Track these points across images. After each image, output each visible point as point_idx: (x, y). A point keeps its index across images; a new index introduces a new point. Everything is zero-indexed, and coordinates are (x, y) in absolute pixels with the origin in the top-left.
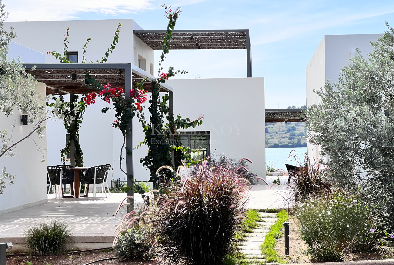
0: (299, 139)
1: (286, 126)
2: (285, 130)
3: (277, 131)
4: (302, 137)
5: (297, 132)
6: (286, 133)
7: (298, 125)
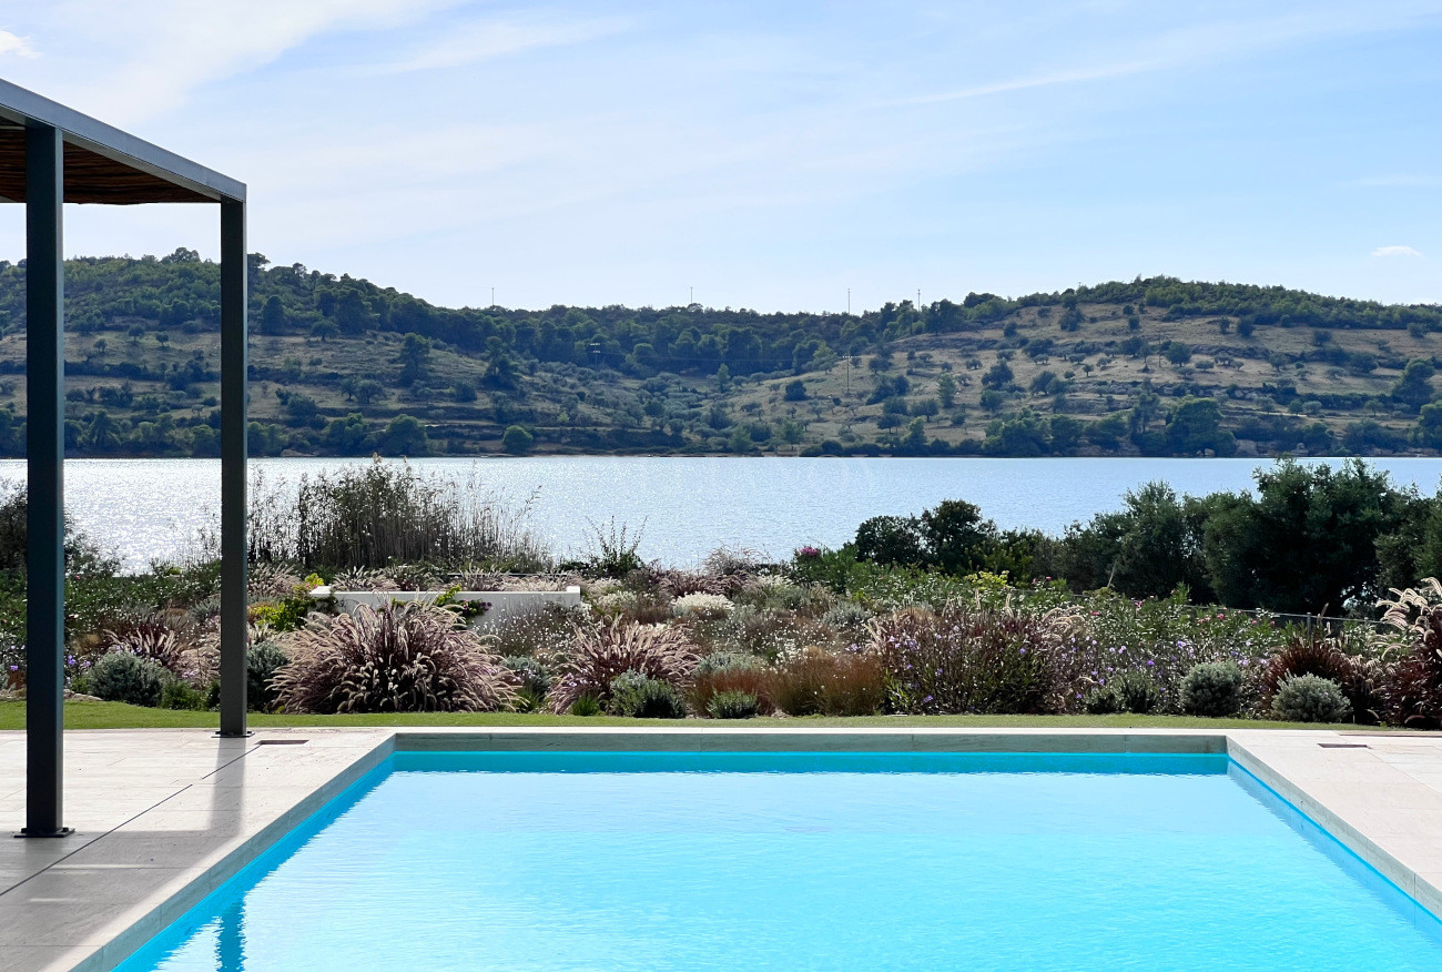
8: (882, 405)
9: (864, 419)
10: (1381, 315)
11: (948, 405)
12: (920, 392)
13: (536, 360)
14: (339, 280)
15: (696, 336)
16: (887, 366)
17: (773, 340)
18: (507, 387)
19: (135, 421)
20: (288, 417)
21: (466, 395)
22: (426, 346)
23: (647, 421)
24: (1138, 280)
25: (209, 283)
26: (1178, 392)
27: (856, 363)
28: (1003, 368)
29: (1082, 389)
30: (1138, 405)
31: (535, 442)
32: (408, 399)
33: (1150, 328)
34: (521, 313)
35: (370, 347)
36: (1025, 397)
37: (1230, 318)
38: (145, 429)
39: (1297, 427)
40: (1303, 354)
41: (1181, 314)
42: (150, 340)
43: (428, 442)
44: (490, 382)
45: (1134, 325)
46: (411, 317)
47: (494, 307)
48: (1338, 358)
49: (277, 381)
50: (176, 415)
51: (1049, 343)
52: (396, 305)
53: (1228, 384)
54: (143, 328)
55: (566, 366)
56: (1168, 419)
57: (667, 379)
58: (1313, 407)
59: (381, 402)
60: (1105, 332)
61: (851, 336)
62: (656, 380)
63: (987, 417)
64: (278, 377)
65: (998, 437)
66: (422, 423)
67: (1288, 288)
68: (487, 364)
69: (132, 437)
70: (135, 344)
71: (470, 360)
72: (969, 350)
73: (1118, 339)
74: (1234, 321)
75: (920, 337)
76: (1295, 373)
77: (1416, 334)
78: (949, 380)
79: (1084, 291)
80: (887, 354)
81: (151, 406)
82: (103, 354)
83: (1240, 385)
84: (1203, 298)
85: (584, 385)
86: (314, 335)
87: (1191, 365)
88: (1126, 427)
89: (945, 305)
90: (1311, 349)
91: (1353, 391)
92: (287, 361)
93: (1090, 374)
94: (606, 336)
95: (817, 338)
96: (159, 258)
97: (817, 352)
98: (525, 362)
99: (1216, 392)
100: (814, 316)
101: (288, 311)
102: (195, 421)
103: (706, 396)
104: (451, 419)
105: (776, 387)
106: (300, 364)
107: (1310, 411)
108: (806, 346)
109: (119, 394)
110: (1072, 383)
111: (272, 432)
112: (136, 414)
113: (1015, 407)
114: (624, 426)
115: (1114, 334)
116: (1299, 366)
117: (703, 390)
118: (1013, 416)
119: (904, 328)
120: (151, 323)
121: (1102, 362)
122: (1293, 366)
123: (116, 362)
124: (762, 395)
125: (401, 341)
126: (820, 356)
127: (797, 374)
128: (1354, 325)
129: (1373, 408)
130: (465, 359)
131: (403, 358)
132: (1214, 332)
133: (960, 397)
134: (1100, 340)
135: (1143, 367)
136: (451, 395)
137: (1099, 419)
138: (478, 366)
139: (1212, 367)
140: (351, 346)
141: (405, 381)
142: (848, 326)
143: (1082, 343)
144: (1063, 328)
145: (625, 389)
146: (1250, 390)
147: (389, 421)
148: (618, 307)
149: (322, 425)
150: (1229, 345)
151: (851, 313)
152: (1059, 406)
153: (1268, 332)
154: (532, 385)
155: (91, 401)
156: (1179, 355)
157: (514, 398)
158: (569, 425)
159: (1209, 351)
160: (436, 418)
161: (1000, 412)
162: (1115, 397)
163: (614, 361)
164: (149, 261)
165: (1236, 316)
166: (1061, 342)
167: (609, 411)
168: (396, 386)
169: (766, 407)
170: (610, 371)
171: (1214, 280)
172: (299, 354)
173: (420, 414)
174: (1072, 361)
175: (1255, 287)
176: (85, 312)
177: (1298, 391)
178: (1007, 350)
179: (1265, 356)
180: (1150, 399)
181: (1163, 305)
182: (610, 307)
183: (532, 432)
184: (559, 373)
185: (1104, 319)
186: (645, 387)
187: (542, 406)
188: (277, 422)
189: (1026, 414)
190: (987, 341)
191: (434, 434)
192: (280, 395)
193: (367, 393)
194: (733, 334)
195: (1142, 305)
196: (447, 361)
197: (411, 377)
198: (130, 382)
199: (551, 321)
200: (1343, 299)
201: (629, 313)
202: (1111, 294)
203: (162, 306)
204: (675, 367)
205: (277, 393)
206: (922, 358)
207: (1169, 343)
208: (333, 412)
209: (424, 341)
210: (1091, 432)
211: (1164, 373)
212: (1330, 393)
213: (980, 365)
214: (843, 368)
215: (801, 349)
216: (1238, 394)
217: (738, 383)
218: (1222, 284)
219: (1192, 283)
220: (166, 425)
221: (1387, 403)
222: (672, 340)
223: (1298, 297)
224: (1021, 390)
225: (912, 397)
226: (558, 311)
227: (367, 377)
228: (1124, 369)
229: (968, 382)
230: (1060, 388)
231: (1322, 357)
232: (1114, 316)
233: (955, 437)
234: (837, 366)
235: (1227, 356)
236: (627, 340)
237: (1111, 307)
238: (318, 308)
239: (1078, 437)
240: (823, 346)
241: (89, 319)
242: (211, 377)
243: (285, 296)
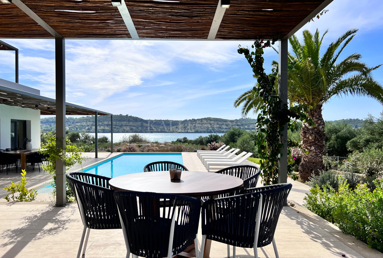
0: (188, 131)
7: (187, 126)
8: (184, 128)
10: (229, 121)
11: (190, 129)
14: (135, 117)
15: (168, 122)
16: (185, 125)
17: (175, 123)
18: (151, 127)
23: (163, 130)
24: (207, 117)
25: (123, 117)
26: (211, 128)
29: (202, 127)
31: (153, 132)
32: (141, 128)
34: (152, 120)
35: (138, 123)
38: (117, 131)
40: (222, 124)
41: (211, 121)
42: (118, 122)
45: (207, 121)
46: (142, 120)
47: (149, 120)
48: (225, 125)
50: (120, 129)
51: (199, 123)
52: (140, 119)
53: (215, 127)
55: (156, 125)
60: (204, 122)
64: (130, 126)
65: (195, 131)
66: (143, 130)
67: (221, 118)
72: (192, 124)
73: (206, 123)
75: (188, 123)
76: (221, 126)
77: (232, 122)
78: (190, 126)
79: (203, 118)
81: (118, 128)
85: (158, 127)
86: (133, 122)
89: (190, 120)
91: (226, 127)
94: (160, 122)
100: (178, 121)
102: (122, 130)
103: (169, 128)
105: (175, 127)
108: (178, 123)
112: (116, 129)
119: (186, 122)
121: (204, 125)
125: (141, 123)
127: (177, 126)
128: (226, 122)
130: (147, 124)
132: (214, 122)
135: (208, 125)
136: (146, 128)
137: (204, 130)
140: (136, 123)
141: (141, 126)
142: (181, 122)
144: (201, 122)
146: (217, 127)
147: (140, 130)
148: (161, 120)
151: (182, 120)
152: (200, 129)
153: (219, 122)
154: (153, 127)
158: (156, 130)
161: (195, 129)
162: (205, 128)
164: (118, 115)
165: (216, 121)
167: (160, 129)
169: (174, 129)
170: (160, 125)
171: (214, 118)
172: (131, 124)
173: (143, 129)
174: (201, 125)
175: (218, 118)
178: (196, 124)
179: (219, 124)
180: (208, 128)
189: (197, 129)
190: (194, 123)
191: (144, 131)
193: (138, 127)
194: (171, 122)
196: (145, 124)
197: (142, 126)
200: (226, 119)
202: (205, 119)
203: (119, 119)
204: (166, 125)
207: (210, 123)
208: (134, 129)
209: (143, 123)
211: (210, 126)
214: (181, 125)
219: (212, 118)
220: (119, 130)
222: (166, 123)
224: (197, 127)
225: (187, 128)
226: (155, 120)
228: (206, 125)
229: (192, 127)
230: (200, 127)
233: (191, 131)
235: (215, 124)
238: (133, 120)
239: (202, 131)
242: (123, 126)
243: (130, 118)
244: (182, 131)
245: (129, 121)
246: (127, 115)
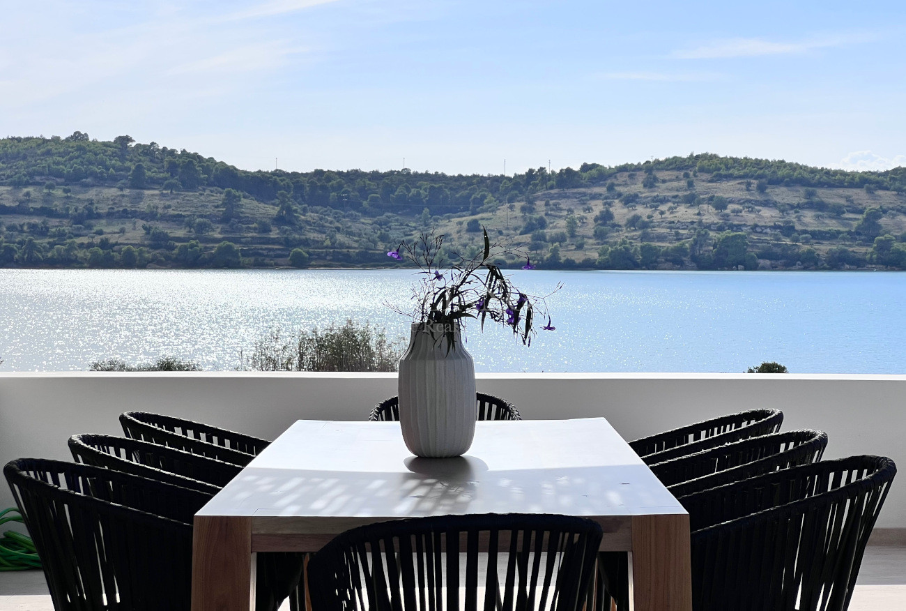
0: (555, 251)
1: (522, 217)
2: (520, 227)
3: (500, 228)
4: (563, 244)
5: (549, 232)
6: (521, 234)
7: (551, 215)
8: (530, 235)
9: (518, 244)
10: (847, 179)
11: (573, 236)
12: (555, 227)
13: (306, 205)
14: (179, 153)
15: (408, 190)
16: (532, 210)
17: (457, 192)
18: (290, 223)
19: (52, 245)
20: (150, 242)
21: (265, 229)
22: (239, 197)
23: (381, 246)
24: (692, 155)
25: (96, 155)
26: (720, 229)
27: (511, 208)
28: (608, 212)
29: (659, 226)
30: (695, 237)
31: (310, 260)
32: (227, 231)
33: (700, 187)
34: (295, 174)
35: (202, 198)
36: (622, 231)
37: (752, 181)
38: (58, 250)
39: (797, 250)
40: (798, 204)
41: (719, 178)
42: (58, 192)
43: (241, 259)
44: (279, 220)
45: (690, 184)
46: (227, 177)
47: (277, 170)
48: (821, 207)
49: (142, 219)
50: (78, 241)
51: (636, 196)
52: (217, 170)
53: (752, 223)
54: (55, 184)
55: (325, 209)
56: (715, 246)
57: (389, 217)
58: (806, 238)
59: (210, 233)
60: (671, 190)
61: (507, 190)
62: (383, 217)
63: (598, 244)
64: (144, 216)
65: (607, 257)
66: (237, 247)
67: (788, 161)
68: (278, 209)
69: (50, 255)
70: (49, 194)
71: (266, 206)
72: (584, 200)
73: (681, 194)
74: (755, 183)
75: (553, 191)
76: (794, 216)
77: (870, 191)
78: (573, 219)
79: (657, 162)
80: (531, 202)
81: (61, 235)
82: (29, 201)
83: (759, 224)
84: (734, 167)
85: (338, 221)
86: (165, 189)
87: (727, 211)
88: (688, 250)
89: (569, 171)
90: (804, 201)
91: (830, 228)
92: (149, 206)
93: (663, 216)
94: (349, 190)
95: (486, 191)
96: (63, 138)
97: (486, 201)
98: (300, 206)
99: (744, 228)
100: (482, 176)
101: (148, 174)
102: (90, 245)
103: (415, 228)
104: (255, 244)
105: (460, 223)
106: (157, 208)
107: (804, 241)
108: (479, 196)
109: (40, 226)
110: (652, 222)
111: (141, 252)
112: (51, 240)
113: (618, 237)
114: (366, 249)
115: (677, 190)
116: (796, 212)
117: (413, 224)
118: (616, 243)
119: (542, 185)
120: (59, 180)
121: (671, 208)
122: (793, 211)
123: (38, 206)
124: (451, 227)
125: (221, 193)
126: (488, 203)
127: (472, 214)
128: (831, 186)
129: (844, 239)
130: (262, 205)
131: (224, 204)
132: (742, 190)
133: (580, 231)
134: (667, 194)
135: (697, 212)
136: (255, 229)
137: (670, 245)
138: (272, 210)
139: (741, 212)
140: (190, 196)
141: (225, 219)
142: (505, 183)
143: (658, 196)
144: (645, 186)
145: (363, 223)
146: (766, 227)
147: (217, 245)
148: (357, 171)
149: (173, 248)
150: (752, 198)
151: (506, 175)
152: (644, 237)
153: (776, 190)
154: (307, 222)
155: (22, 231)
156: (720, 205)
157: (295, 231)
158: (331, 248)
159: (739, 202)
160: (246, 243)
161: (607, 240)
162: (680, 231)
163: (356, 206)
164: (56, 140)
165: (755, 179)
166: (643, 195)
167: (356, 238)
168: (220, 222)
169: (455, 236)
170: (353, 212)
171: (741, 156)
172: (156, 201)
173: (236, 241)
174: (651, 207)
175: (767, 160)
176: (16, 173)
177: (797, 228)
178: (609, 201)
179: (775, 205)
180: (703, 233)
181: (708, 171)
182: (352, 170)
183: (308, 253)
184: (322, 214)
185: (671, 180)
186: (376, 223)
187: (313, 236)
188: (144, 245)
189: (624, 242)
190: (596, 194)
191: (245, 254)
192: (144, 228)
193: (202, 227)
194: (432, 188)
195: (695, 172)
196: (251, 206)
197: (229, 218)
198: (47, 219)
199: (315, 179)
200: (822, 168)
201: (364, 175)
202: (675, 164)
203: (66, 170)
204: (394, 210)
205: (143, 227)
206: (555, 205)
207: (714, 196)
208: (179, 239)
209: (237, 194)
210: (666, 254)
211: (710, 215)
212: (817, 229)
213: (592, 210)
214: (503, 212)
215: (476, 198)
216: (759, 230)
217: (436, 220)
218: (745, 158)
219: (726, 158)
220: (71, 247)
221: (853, 236)
222: (393, 191)
223: (794, 167)
224: (619, 226)
225: (549, 230)
226: (319, 173)
227: (201, 216)
228: (685, 213)
229: (585, 221)
230: (645, 226)
231: (811, 206)
232: (678, 179)
233: (578, 257)
234: (499, 209)
235: (750, 205)
236: (364, 192)
237: (675, 173)
238: (168, 172)
239: (658, 257)
240: (490, 197)
241: (19, 178)
242: (99, 216)
243: (146, 163)
244: (514, 251)
245: (139, 182)
246: (124, 140)
